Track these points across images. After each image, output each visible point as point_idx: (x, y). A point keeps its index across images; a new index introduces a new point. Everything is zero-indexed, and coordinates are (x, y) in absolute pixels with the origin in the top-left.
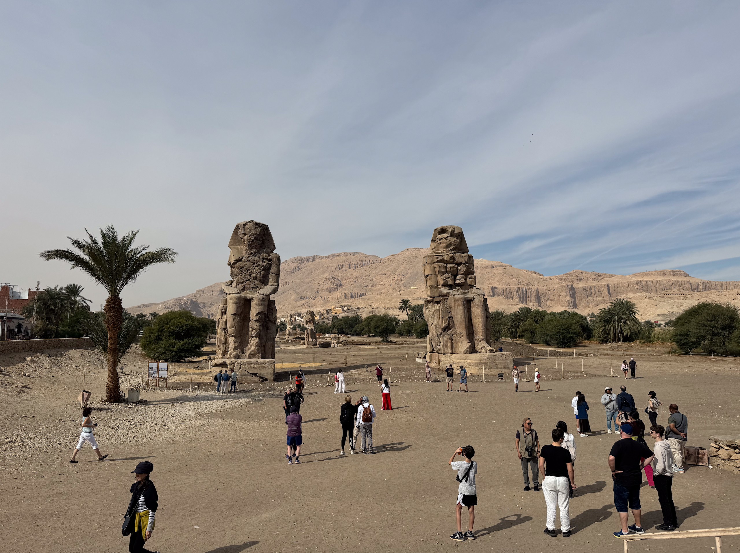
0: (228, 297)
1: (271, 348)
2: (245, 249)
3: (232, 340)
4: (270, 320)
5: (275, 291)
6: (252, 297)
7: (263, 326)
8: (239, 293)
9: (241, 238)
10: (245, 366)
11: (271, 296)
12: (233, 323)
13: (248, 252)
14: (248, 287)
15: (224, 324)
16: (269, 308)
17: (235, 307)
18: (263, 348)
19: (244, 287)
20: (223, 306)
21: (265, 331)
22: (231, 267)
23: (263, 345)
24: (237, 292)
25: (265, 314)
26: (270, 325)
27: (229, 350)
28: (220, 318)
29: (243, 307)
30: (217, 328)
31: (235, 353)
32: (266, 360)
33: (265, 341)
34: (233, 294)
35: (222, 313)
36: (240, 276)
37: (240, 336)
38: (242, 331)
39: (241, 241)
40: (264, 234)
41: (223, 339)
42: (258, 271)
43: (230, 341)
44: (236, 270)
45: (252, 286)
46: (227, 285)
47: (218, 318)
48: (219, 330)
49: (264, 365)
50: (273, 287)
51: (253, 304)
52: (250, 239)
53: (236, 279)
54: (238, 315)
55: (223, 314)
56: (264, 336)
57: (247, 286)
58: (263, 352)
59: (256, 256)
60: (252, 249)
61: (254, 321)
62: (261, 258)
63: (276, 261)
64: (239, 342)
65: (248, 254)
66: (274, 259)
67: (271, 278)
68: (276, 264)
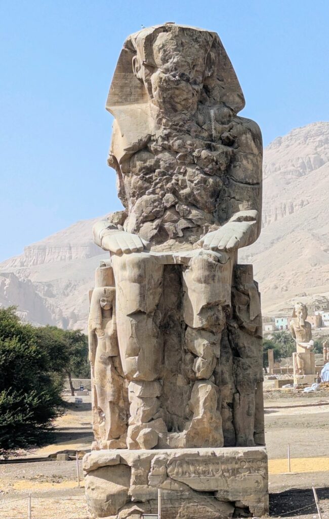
0: (116, 262)
1: (253, 411)
2: (155, 113)
3: (134, 390)
4: (242, 327)
5: (250, 237)
6: (186, 260)
7: (223, 347)
8: (145, 249)
9: (141, 80)
10: (180, 470)
11: (242, 252)
12: (135, 340)
13: (164, 121)
14: (172, 228)
15: (108, 343)
16: (238, 289)
17: (137, 292)
18: (228, 413)
19: (161, 229)
20: (102, 289)
21: (231, 361)
22: (118, 169)
23: (229, 404)
24: (139, 245)
25: (225, 308)
26: (244, 341)
27: (130, 420)
28: (98, 326)
29: (160, 290)
30: (90, 357)
31: (147, 430)
32: (241, 451)
33: (234, 391)
34: (129, 252)
35: (102, 310)
36: (145, 197)
37: (158, 379)
38: (163, 363)
39: (142, 87)
40: (209, 62)
41: (109, 389)
42: (197, 179)
43: (130, 394)
44: (133, 180)
45: (183, 224)
46: (111, 228)
47: (94, 327)
48: (96, 363)
49: (237, 466)
50: (244, 225)
51: (190, 278)
52: (167, 81)
53: (135, 207)
54: (149, 316)
55: (107, 314)
56: (227, 376)
57: (167, 225)
58: (229, 424)
59: (188, 132)
60: (176, 111)
61: (194, 331)
62: (203, 138)
63: (249, 141)
64: (157, 397)
65: (165, 129)
66: (243, 138)
67: (237, 197)
68: (247, 151)
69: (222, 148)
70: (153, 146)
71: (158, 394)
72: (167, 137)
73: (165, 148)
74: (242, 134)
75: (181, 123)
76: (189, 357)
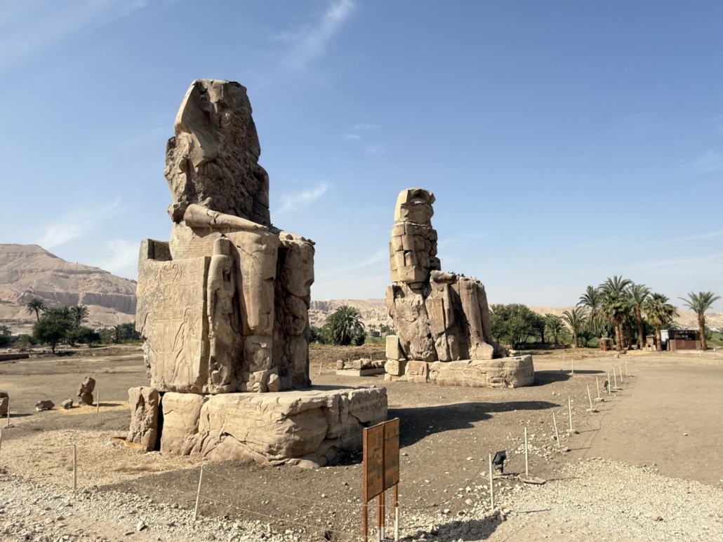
9: (206, 113)
20: (226, 256)
31: (275, 376)
39: (205, 119)
47: (217, 287)
55: (225, 278)
59: (239, 161)
60: (235, 143)
61: (298, 299)
62: (246, 168)
67: (261, 214)
70: (219, 161)
72: (228, 158)
73: (226, 166)
75: (237, 153)
76: (291, 318)
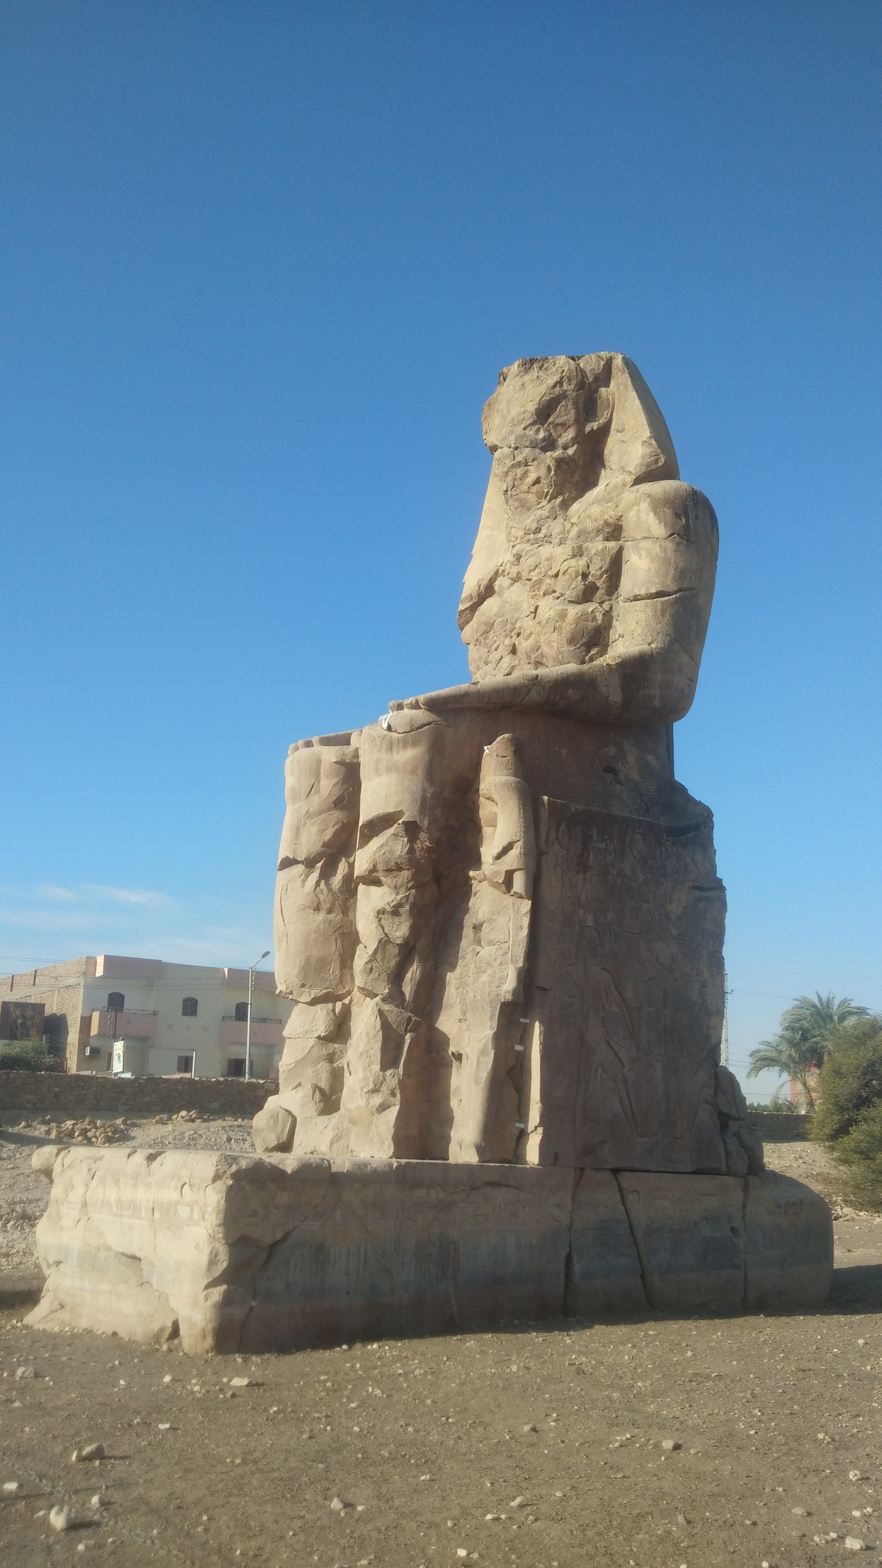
13: (519, 532)
54: (310, 867)
63: (643, 515)
64: (319, 1037)
65: (513, 546)
66: (632, 514)
68: (639, 536)
69: (598, 545)
71: (322, 1031)
72: (517, 559)
74: (632, 506)
75: (535, 525)
